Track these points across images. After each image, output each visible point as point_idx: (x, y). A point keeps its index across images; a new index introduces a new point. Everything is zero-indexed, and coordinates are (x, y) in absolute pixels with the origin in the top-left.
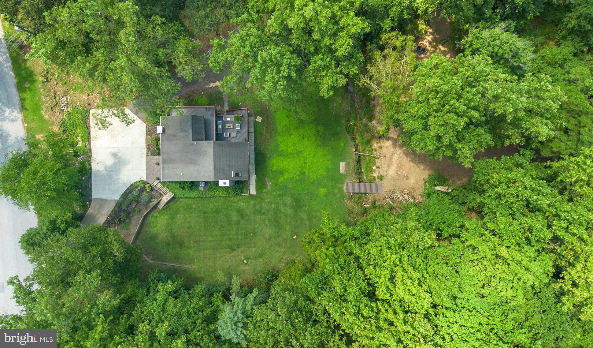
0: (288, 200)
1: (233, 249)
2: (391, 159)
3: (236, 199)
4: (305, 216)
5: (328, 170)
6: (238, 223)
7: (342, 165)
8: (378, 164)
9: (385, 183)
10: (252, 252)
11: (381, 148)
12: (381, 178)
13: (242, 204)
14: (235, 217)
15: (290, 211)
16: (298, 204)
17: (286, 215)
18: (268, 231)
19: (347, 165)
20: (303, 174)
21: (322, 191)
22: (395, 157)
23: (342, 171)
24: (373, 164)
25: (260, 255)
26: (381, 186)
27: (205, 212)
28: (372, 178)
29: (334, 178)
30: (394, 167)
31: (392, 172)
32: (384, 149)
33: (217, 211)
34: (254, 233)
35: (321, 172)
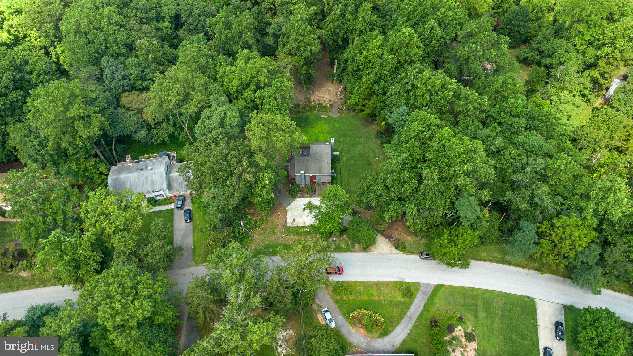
0: (342, 139)
1: (370, 164)
2: (320, 97)
3: (342, 161)
4: (351, 133)
5: (325, 123)
6: (355, 161)
7: (322, 116)
8: (323, 102)
9: (332, 99)
10: (371, 155)
11: (314, 101)
12: (330, 101)
13: (344, 159)
14: (352, 162)
15: (348, 139)
16: (344, 135)
17: (351, 140)
18: (360, 147)
19: (323, 115)
20: (327, 133)
21: (337, 125)
22: (319, 95)
23: (326, 117)
24: (323, 104)
25: (374, 152)
26: (334, 101)
27: (350, 176)
28: (330, 105)
29: (330, 120)
30: (324, 95)
31: (327, 96)
32: (315, 99)
33: (349, 170)
34: (361, 154)
35: (327, 125)
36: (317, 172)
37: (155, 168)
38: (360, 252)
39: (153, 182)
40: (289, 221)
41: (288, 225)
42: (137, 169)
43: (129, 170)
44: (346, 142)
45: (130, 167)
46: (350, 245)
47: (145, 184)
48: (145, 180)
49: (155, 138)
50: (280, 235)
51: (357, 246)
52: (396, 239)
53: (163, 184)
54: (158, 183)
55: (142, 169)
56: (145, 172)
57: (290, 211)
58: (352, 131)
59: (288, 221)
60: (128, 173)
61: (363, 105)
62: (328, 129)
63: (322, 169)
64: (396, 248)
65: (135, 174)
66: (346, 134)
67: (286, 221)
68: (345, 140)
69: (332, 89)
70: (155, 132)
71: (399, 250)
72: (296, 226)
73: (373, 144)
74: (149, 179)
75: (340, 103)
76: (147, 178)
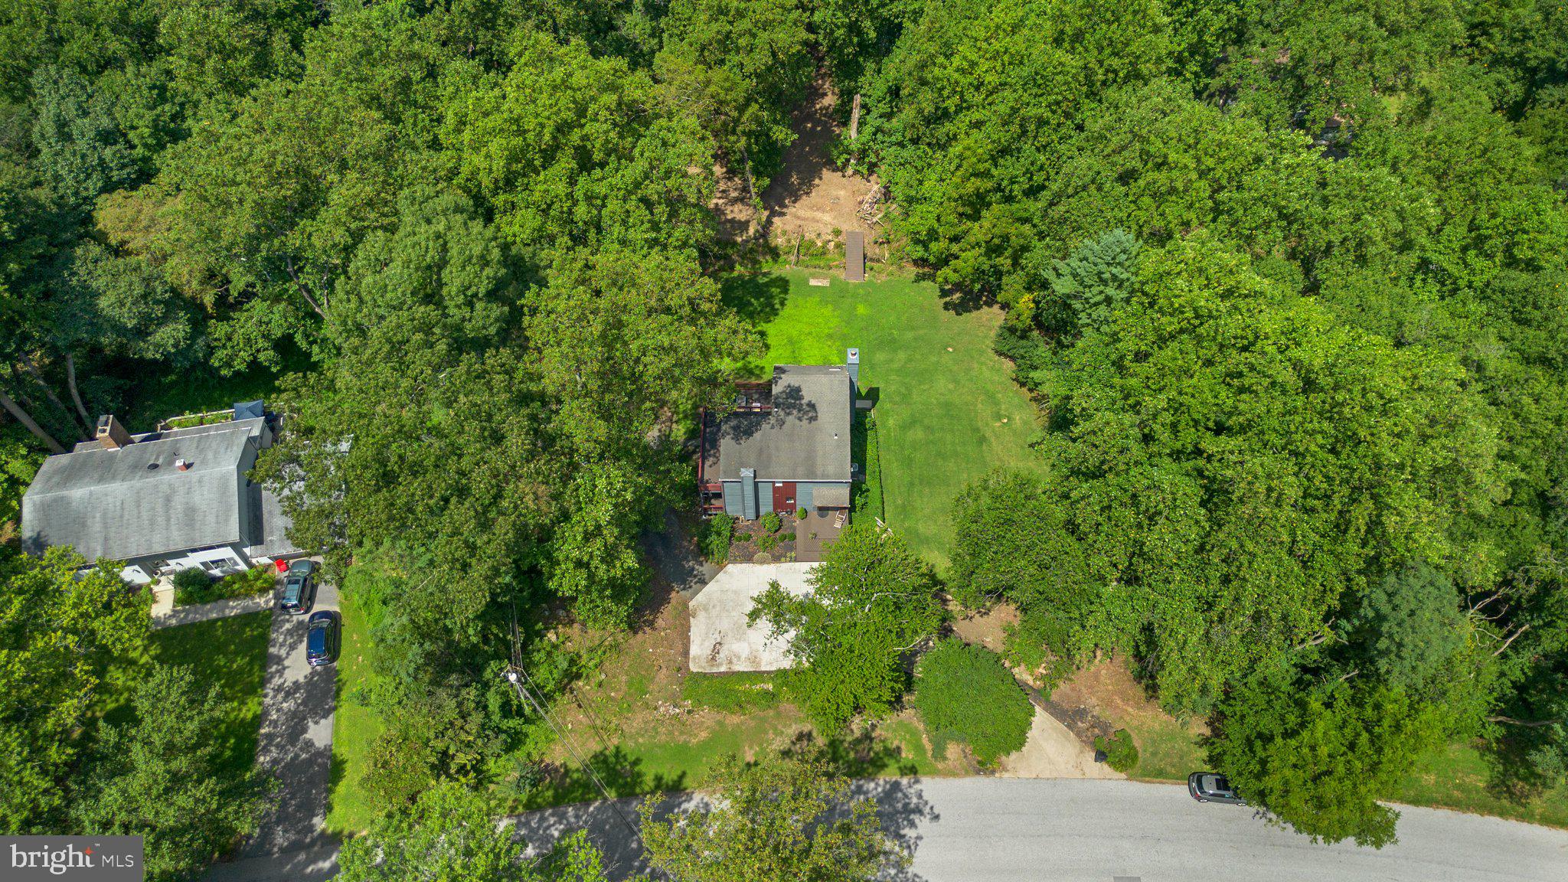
0: (880, 357)
1: (982, 440)
2: (804, 219)
3: (882, 432)
4: (910, 335)
5: (824, 302)
6: (929, 429)
7: (813, 282)
8: (813, 236)
9: (845, 227)
10: (984, 410)
11: (784, 233)
12: (837, 233)
13: (891, 422)
14: (918, 434)
15: (902, 355)
16: (890, 343)
17: (911, 360)
18: (942, 384)
19: (814, 277)
20: (830, 336)
21: (861, 310)
22: (801, 213)
23: (825, 283)
24: (813, 243)
25: (991, 398)
26: (851, 234)
27: (912, 484)
28: (838, 246)
29: (838, 295)
30: (818, 215)
31: (827, 217)
32: (788, 228)
33: (908, 462)
34: (947, 406)
35: (827, 311)
36: (801, 470)
37: (204, 462)
38: (967, 774)
39: (190, 512)
40: (699, 649)
41: (694, 668)
42: (135, 468)
43: (106, 470)
44: (895, 366)
45: (112, 457)
46: (928, 746)
47: (161, 520)
48: (160, 509)
49: (221, 354)
50: (666, 709)
51: (953, 751)
52: (1097, 723)
53: (227, 520)
54: (211, 519)
55: (155, 467)
56: (164, 478)
57: (701, 616)
58: (913, 328)
59: (694, 650)
60: (101, 480)
61: (955, 239)
62: (834, 322)
63: (819, 461)
64: (1101, 756)
65: (126, 484)
66: (893, 341)
67: (686, 653)
68: (892, 360)
69: (842, 193)
70: (219, 330)
71: (1112, 764)
72: (723, 669)
73: (987, 374)
74: (178, 504)
75: (871, 236)
76: (168, 500)
